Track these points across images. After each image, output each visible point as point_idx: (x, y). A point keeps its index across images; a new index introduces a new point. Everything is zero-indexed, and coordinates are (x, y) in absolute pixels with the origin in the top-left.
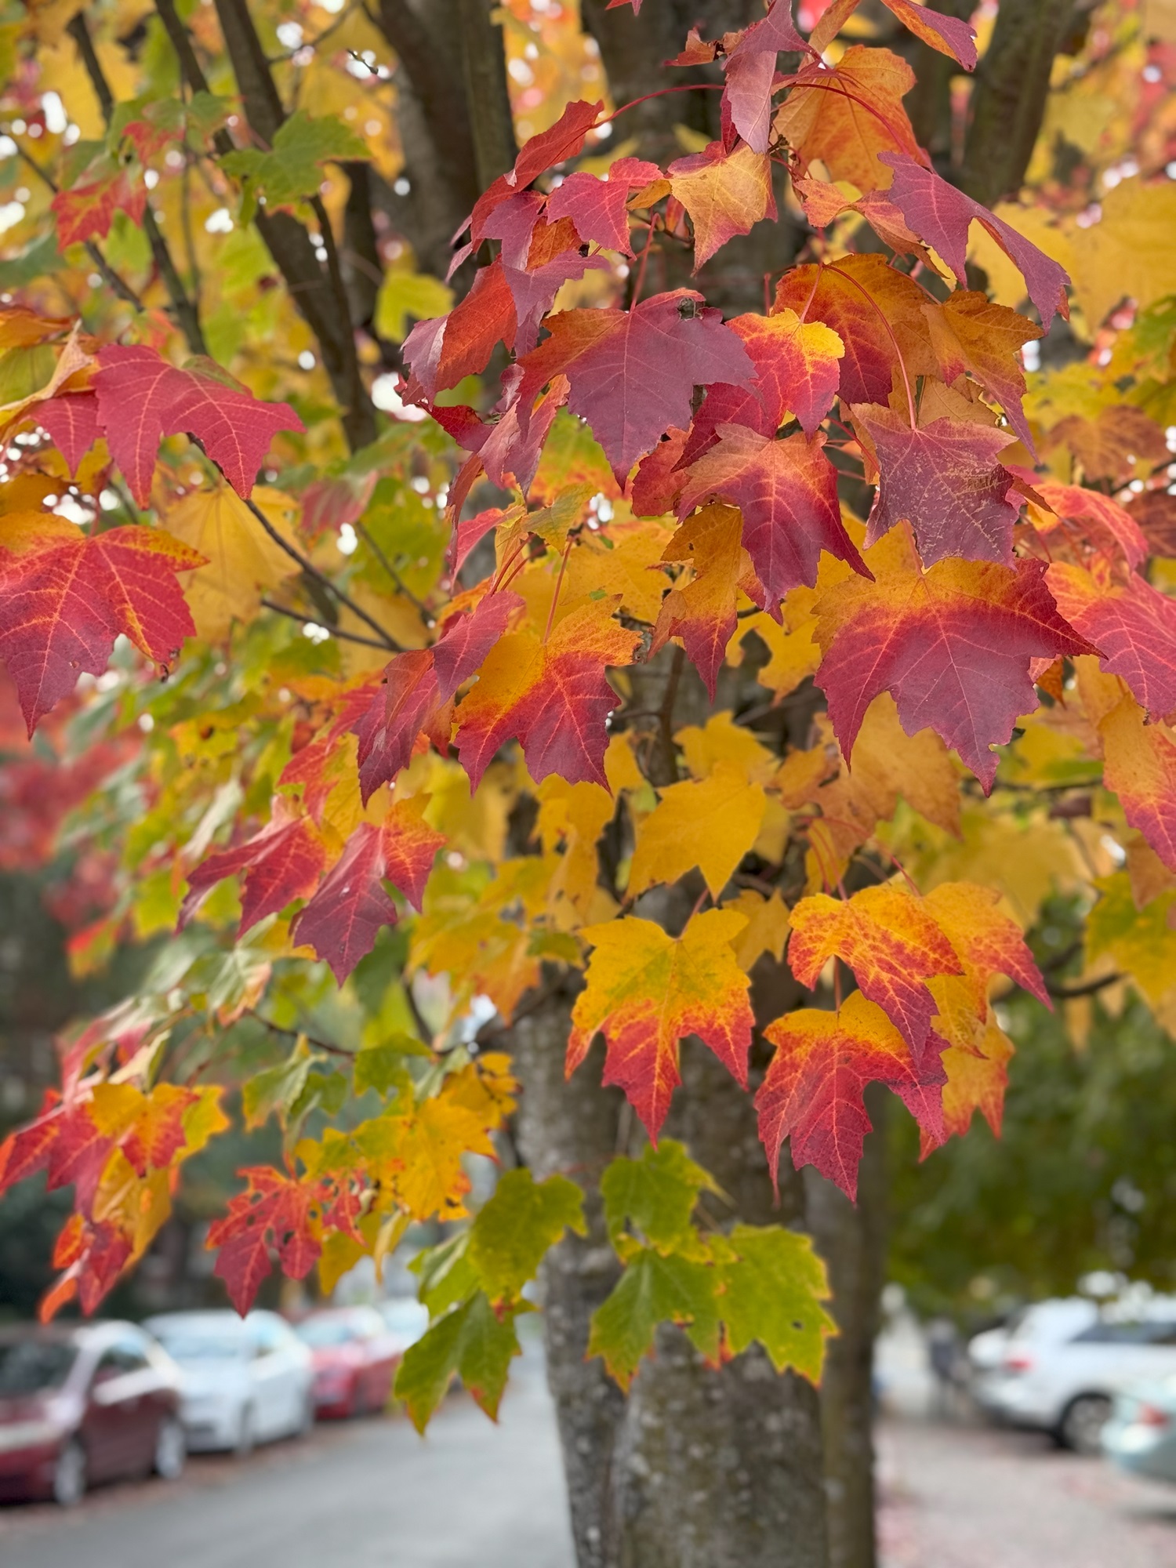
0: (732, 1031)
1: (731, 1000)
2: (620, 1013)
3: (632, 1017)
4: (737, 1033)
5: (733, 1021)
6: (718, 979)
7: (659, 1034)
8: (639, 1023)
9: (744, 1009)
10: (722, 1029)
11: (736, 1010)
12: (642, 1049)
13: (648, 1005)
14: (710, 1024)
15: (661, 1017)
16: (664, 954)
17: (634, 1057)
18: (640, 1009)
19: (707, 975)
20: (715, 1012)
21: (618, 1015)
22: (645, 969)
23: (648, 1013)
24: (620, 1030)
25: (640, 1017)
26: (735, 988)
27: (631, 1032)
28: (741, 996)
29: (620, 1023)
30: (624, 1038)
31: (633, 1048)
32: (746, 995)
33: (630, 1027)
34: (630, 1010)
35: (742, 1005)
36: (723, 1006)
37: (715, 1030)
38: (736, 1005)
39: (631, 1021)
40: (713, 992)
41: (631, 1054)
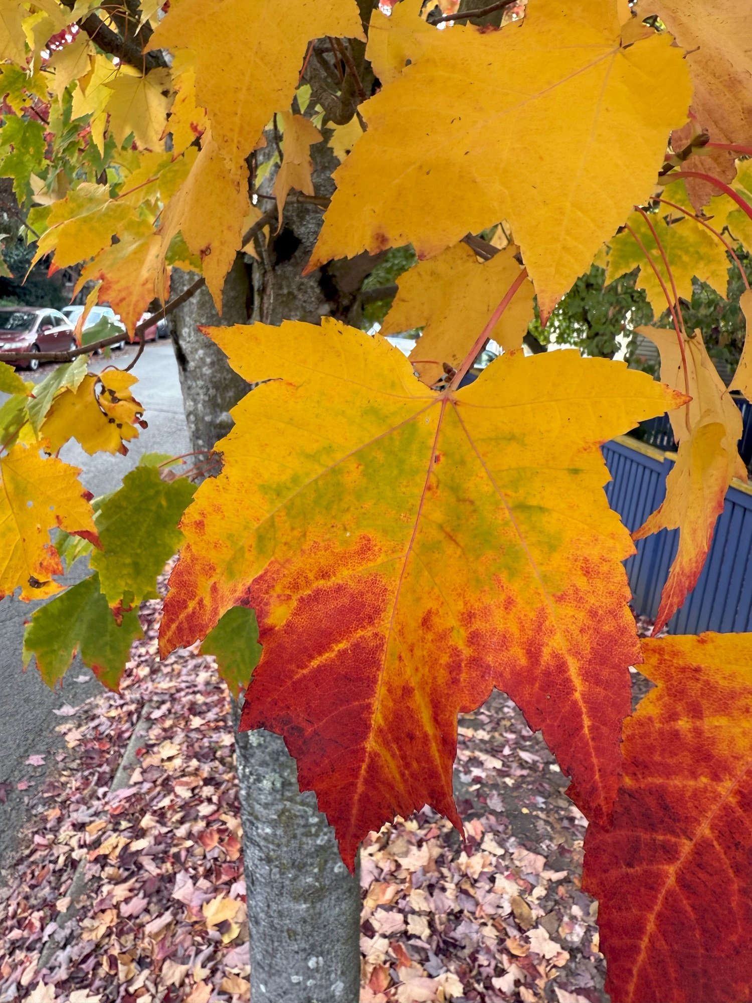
0: (586, 675)
1: (582, 582)
2: (298, 563)
3: (324, 575)
4: (598, 682)
5: (586, 644)
6: (550, 523)
7: (387, 625)
8: (339, 589)
9: (613, 613)
10: (562, 667)
11: (593, 613)
12: (342, 654)
13: (365, 549)
14: (533, 652)
15: (393, 583)
16: (410, 426)
17: (320, 669)
18: (344, 559)
19: (522, 507)
20: (542, 615)
21: (294, 568)
22: (360, 455)
23: (364, 569)
24: (294, 603)
25: (343, 576)
26: (593, 553)
27: (320, 610)
28: (608, 577)
29: (295, 587)
30: (302, 622)
31: (321, 649)
32: (620, 575)
33: (317, 596)
34: (323, 559)
35: (609, 602)
36: (561, 599)
37: (547, 673)
38: (592, 600)
39: (321, 583)
40: (536, 554)
41: (315, 663)
